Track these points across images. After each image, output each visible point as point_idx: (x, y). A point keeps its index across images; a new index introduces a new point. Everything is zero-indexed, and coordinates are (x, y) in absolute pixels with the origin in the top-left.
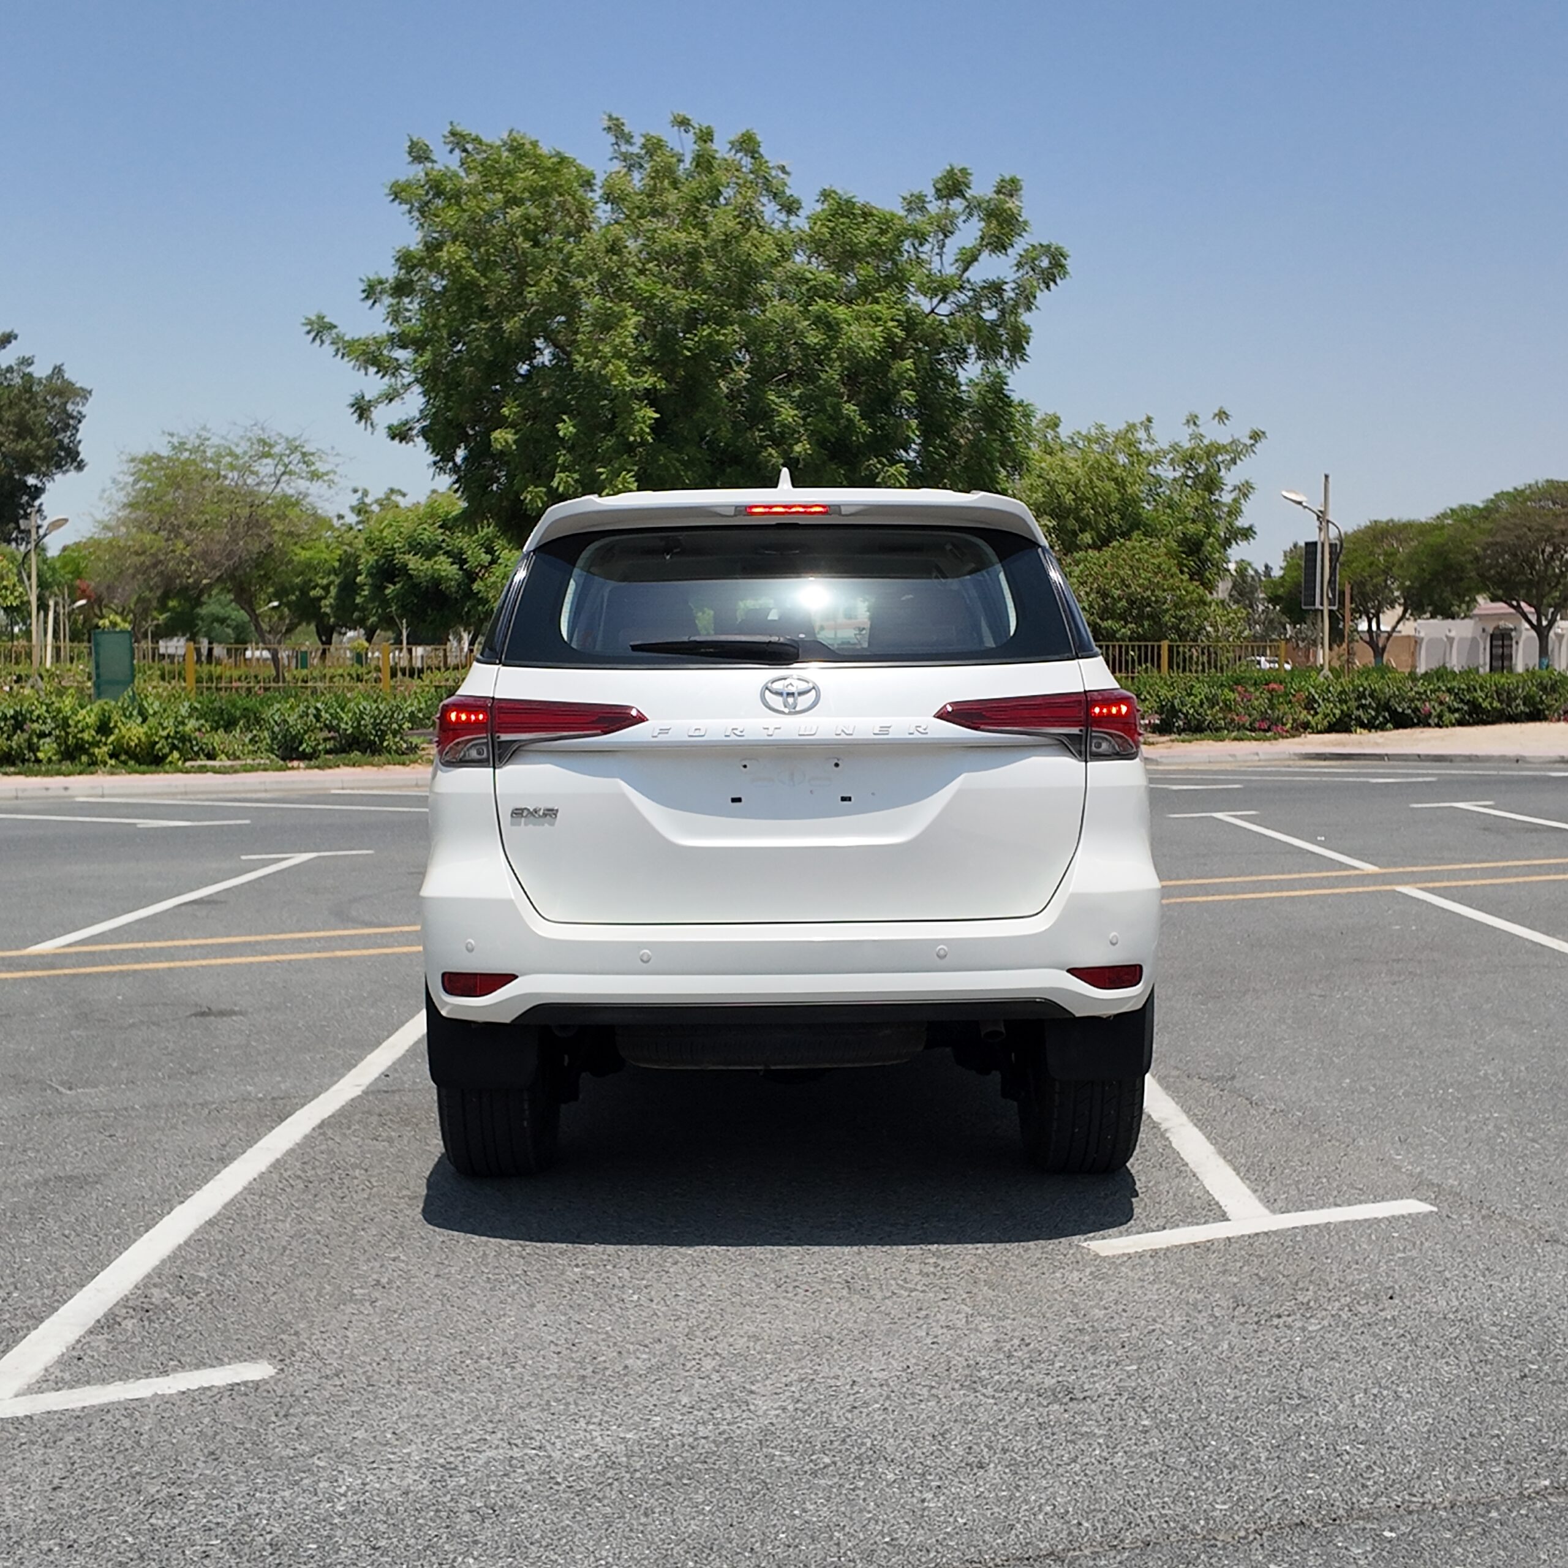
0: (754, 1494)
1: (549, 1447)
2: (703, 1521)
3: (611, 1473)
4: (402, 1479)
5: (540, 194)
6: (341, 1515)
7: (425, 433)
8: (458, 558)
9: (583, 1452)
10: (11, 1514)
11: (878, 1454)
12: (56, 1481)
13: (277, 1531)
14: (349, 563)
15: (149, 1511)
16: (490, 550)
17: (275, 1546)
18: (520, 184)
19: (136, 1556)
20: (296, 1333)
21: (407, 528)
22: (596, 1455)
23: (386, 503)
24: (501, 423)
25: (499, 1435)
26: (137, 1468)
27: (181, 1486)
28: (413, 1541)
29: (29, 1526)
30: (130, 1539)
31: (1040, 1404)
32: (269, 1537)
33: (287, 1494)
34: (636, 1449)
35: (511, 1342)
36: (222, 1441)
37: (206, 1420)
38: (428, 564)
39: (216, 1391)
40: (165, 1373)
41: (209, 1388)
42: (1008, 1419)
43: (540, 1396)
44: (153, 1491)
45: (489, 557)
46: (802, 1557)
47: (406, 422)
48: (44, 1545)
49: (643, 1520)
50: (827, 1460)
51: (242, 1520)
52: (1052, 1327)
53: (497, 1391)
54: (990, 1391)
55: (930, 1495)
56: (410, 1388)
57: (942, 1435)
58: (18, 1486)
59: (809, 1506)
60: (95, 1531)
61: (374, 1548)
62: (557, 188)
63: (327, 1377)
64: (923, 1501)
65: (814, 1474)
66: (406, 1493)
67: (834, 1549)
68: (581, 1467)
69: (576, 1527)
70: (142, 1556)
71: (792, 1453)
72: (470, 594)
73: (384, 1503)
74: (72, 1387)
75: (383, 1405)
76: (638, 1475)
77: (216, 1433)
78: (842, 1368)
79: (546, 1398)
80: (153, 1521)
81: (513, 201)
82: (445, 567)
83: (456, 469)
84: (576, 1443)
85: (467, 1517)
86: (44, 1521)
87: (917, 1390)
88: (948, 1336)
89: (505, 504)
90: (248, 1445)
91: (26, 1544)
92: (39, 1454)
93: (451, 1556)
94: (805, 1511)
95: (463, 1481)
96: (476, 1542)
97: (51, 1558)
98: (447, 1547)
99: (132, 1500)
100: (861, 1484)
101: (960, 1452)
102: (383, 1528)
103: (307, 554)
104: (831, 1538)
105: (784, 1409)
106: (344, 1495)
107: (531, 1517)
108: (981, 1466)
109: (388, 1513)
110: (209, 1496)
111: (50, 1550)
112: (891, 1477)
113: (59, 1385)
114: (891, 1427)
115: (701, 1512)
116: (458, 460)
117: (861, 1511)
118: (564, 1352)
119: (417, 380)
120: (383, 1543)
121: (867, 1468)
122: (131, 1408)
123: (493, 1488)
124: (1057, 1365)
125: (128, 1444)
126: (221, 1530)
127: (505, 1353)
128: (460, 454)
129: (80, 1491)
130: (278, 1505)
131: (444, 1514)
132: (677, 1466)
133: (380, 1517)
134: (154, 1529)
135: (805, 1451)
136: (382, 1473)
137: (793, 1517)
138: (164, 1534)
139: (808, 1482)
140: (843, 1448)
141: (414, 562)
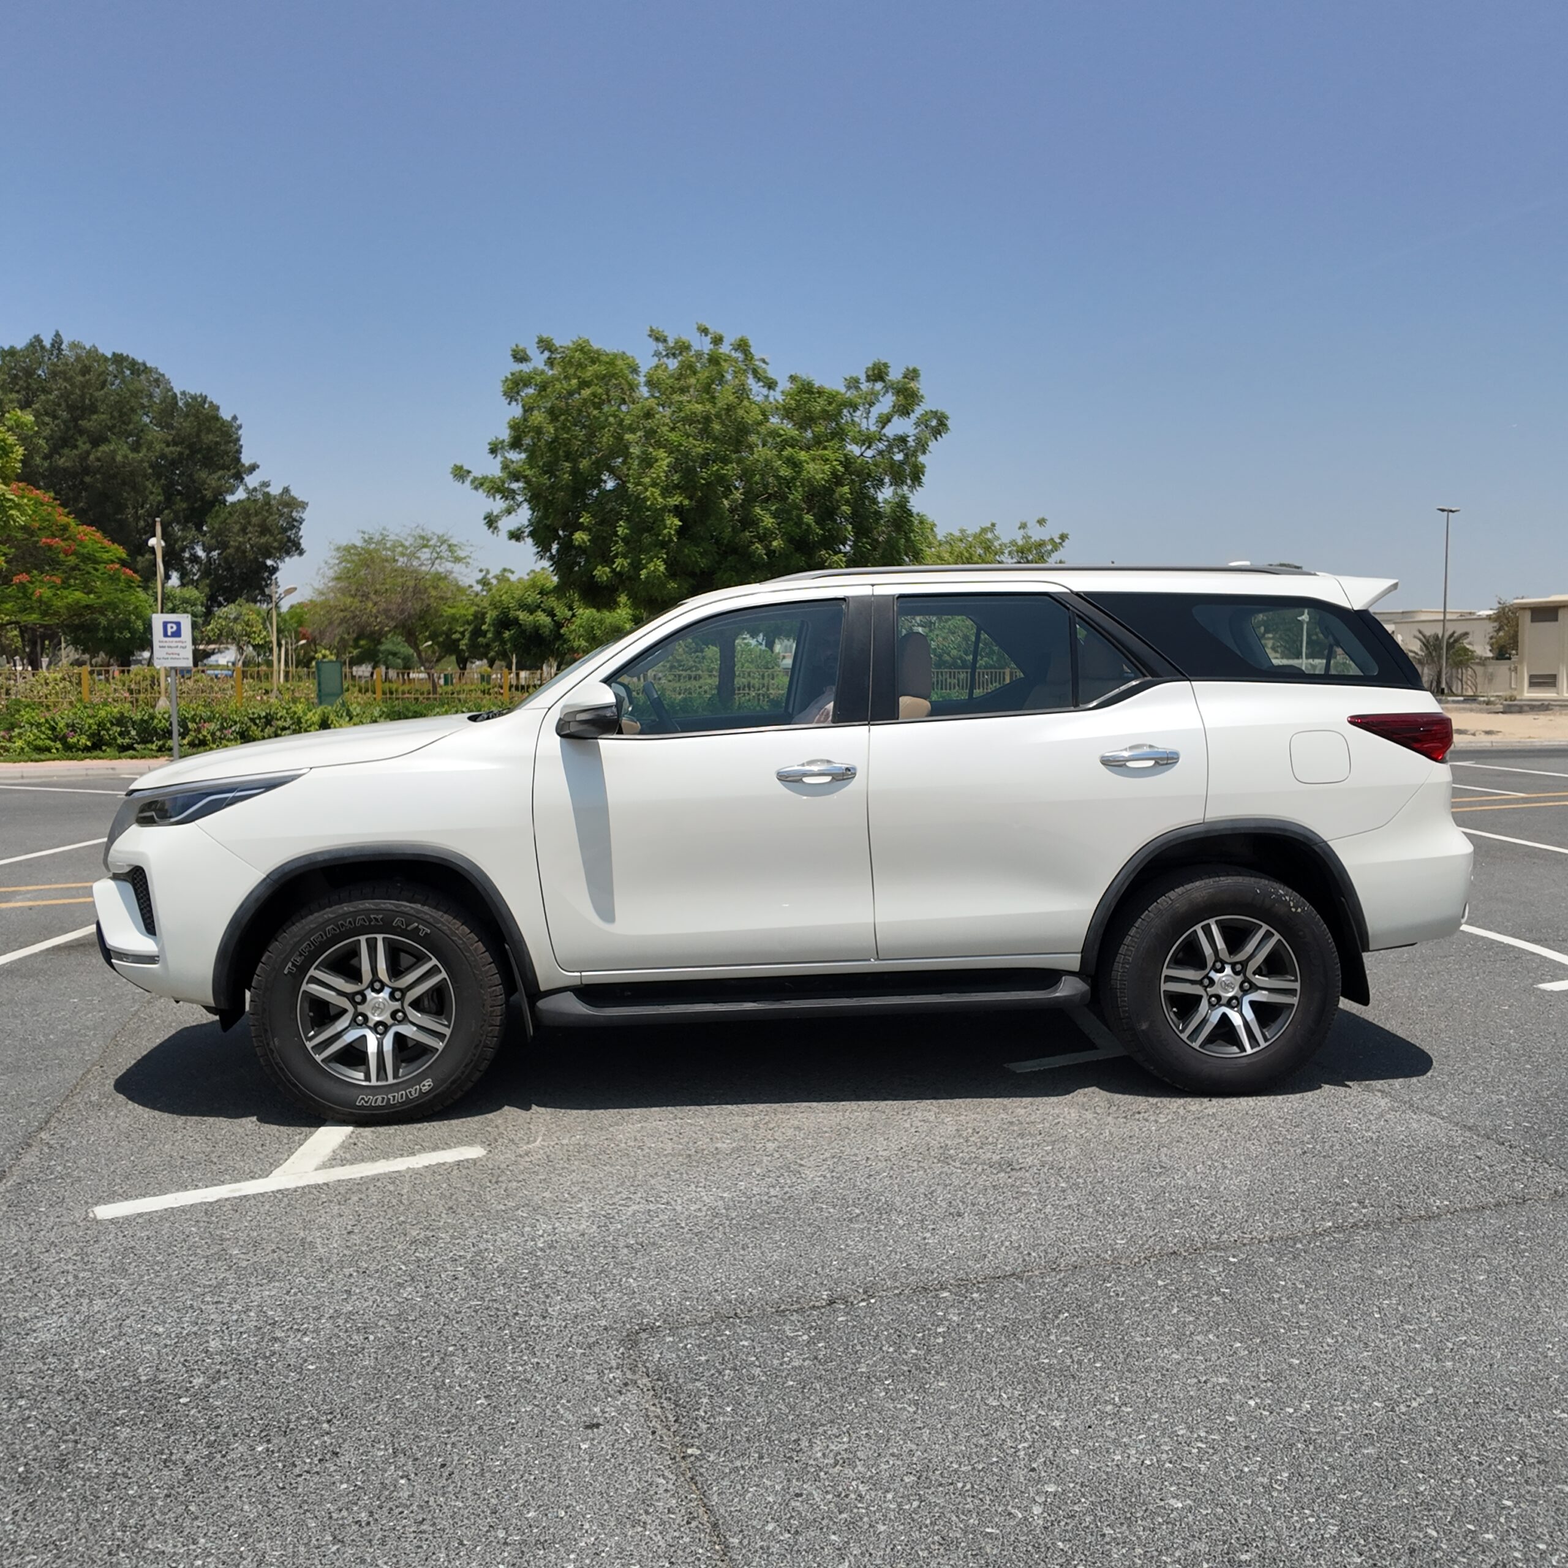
0: (813, 1234)
1: (673, 1203)
2: (782, 1253)
3: (716, 1221)
4: (579, 1225)
5: (603, 378)
6: (542, 1250)
7: (532, 534)
8: (551, 614)
9: (697, 1207)
10: (322, 1251)
11: (890, 1207)
12: (349, 1228)
13: (501, 1261)
14: (480, 617)
15: (413, 1248)
16: (571, 609)
17: (501, 1272)
18: (589, 374)
19: (409, 1279)
20: (497, 1127)
21: (518, 594)
22: (704, 1209)
23: (502, 578)
24: (580, 527)
25: (639, 1195)
26: (402, 1218)
27: (433, 1230)
28: (591, 1268)
29: (335, 1259)
30: (403, 1267)
31: (992, 1173)
32: (495, 1265)
33: (504, 1235)
34: (731, 1204)
35: (639, 1132)
36: (456, 1200)
37: (444, 1185)
38: (531, 618)
39: (448, 1166)
40: (413, 1154)
41: (443, 1164)
42: (973, 1183)
43: (663, 1168)
44: (414, 1233)
45: (570, 613)
46: (850, 1277)
47: (519, 529)
48: (347, 1271)
49: (742, 1252)
50: (858, 1211)
51: (477, 1254)
52: (992, 1121)
53: (634, 1165)
54: (958, 1164)
55: (928, 1235)
56: (576, 1163)
57: (931, 1193)
58: (324, 1231)
59: (849, 1242)
60: (379, 1262)
61: (566, 1272)
62: (614, 375)
63: (520, 1156)
64: (925, 1239)
65: (851, 1220)
66: (583, 1235)
67: (870, 1272)
68: (696, 1217)
69: (698, 1257)
70: (412, 1279)
71: (834, 1207)
72: (559, 636)
73: (569, 1241)
74: (352, 1164)
75: (560, 1175)
76: (734, 1222)
77: (452, 1195)
78: (858, 1149)
79: (666, 1169)
80: (417, 1254)
81: (584, 384)
82: (543, 618)
83: (551, 558)
84: (690, 1200)
85: (625, 1251)
86: (345, 1255)
87: (910, 1163)
88: (925, 1127)
89: (584, 579)
90: (474, 1202)
91: (334, 1271)
92: (336, 1209)
93: (618, 1278)
94: (847, 1245)
95: (619, 1226)
96: (633, 1268)
97: (352, 1280)
98: (614, 1271)
99: (401, 1240)
100: (882, 1227)
101: (944, 1204)
102: (570, 1258)
103: (453, 611)
104: (867, 1264)
105: (825, 1177)
106: (542, 1236)
107: (668, 1251)
108: (959, 1215)
109: (573, 1248)
110: (452, 1237)
111: (351, 1275)
112: (901, 1222)
113: (343, 1162)
114: (896, 1188)
115: (779, 1247)
116: (554, 551)
117: (884, 1246)
118: (675, 1139)
119: (526, 500)
120: (572, 1269)
121: (884, 1216)
122: (394, 1178)
123: (640, 1230)
124: (999, 1146)
125: (394, 1202)
126: (463, 1261)
127: (636, 1140)
128: (555, 547)
129: (366, 1234)
130: (499, 1243)
131: (610, 1249)
132: (760, 1215)
133: (568, 1251)
134: (418, 1260)
135: (843, 1205)
136: (565, 1221)
137: (841, 1250)
138: (425, 1263)
139: (847, 1226)
140: (867, 1202)
141: (522, 616)
